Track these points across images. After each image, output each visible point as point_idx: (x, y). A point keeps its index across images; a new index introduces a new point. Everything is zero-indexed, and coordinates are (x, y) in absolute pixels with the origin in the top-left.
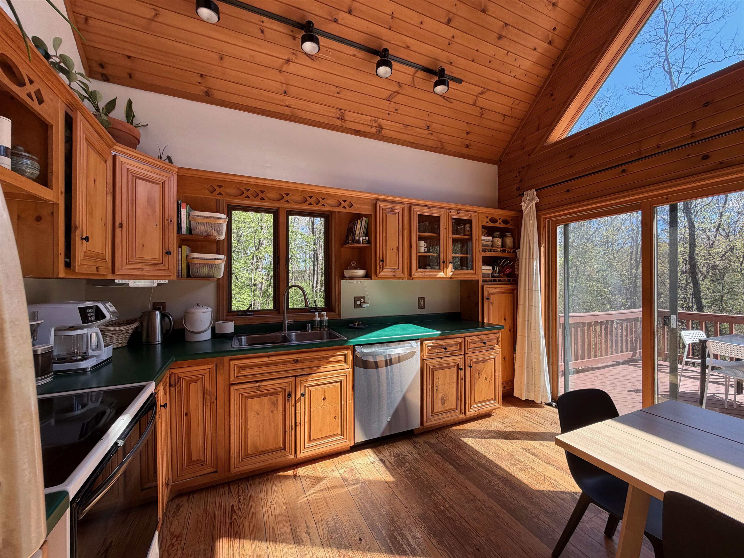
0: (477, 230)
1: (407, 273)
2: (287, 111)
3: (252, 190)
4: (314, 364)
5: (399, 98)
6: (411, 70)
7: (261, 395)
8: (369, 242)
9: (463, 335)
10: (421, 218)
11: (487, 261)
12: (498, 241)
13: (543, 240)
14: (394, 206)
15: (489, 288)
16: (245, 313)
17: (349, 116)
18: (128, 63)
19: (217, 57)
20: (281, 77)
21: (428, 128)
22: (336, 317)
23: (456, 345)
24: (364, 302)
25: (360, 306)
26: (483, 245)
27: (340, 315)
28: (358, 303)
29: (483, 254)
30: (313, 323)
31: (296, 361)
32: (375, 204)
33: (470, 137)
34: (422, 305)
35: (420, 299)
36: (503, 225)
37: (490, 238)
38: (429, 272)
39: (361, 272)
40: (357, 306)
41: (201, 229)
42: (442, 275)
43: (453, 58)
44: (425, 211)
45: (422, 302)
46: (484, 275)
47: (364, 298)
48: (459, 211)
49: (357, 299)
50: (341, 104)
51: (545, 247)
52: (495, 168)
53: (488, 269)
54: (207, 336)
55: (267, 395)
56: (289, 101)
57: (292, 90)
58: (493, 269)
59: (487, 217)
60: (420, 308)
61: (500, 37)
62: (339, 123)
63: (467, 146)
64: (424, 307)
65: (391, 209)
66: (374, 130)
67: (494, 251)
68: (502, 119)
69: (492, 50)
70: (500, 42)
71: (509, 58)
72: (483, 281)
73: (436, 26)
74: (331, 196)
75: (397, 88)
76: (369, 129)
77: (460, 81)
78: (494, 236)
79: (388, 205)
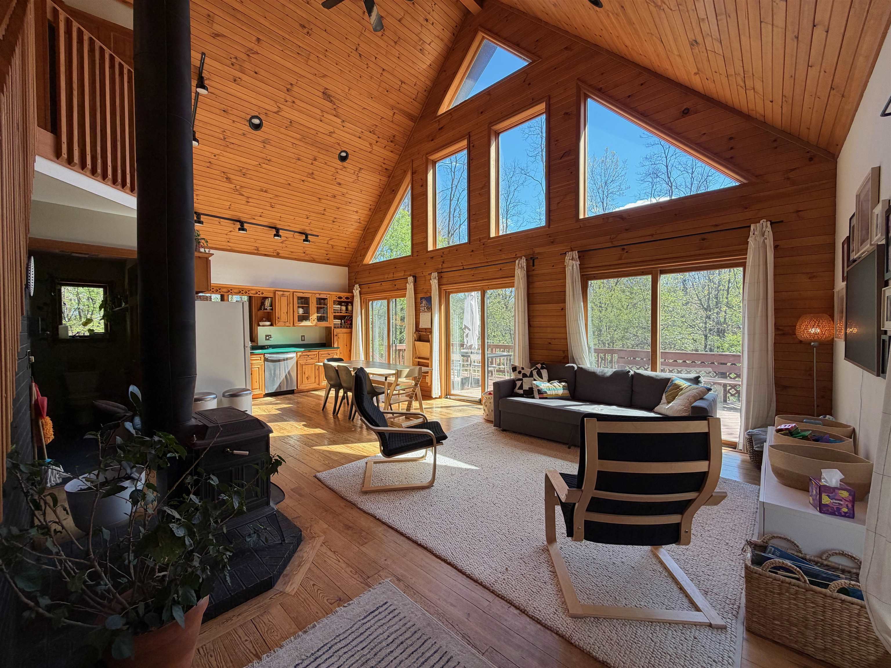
0: (330, 303)
1: (292, 324)
2: (229, 248)
3: (215, 288)
5: (287, 242)
6: (293, 233)
8: (272, 309)
9: (318, 351)
10: (300, 298)
11: (335, 317)
12: (344, 308)
13: (363, 307)
14: (285, 293)
15: (337, 331)
17: (260, 249)
20: (227, 236)
21: (304, 253)
22: (256, 345)
23: (314, 355)
24: (271, 338)
25: (268, 339)
26: (334, 310)
27: (257, 343)
28: (267, 338)
29: (334, 314)
32: (275, 292)
33: (328, 256)
34: (303, 339)
35: (302, 336)
36: (345, 300)
37: (339, 306)
38: (303, 323)
39: (268, 323)
40: (266, 339)
43: (312, 229)
44: (301, 295)
45: (303, 338)
46: (335, 324)
47: (270, 335)
48: (320, 294)
49: (266, 336)
50: (257, 245)
51: (363, 311)
52: (346, 269)
53: (338, 322)
56: (229, 244)
57: (232, 241)
58: (342, 321)
59: (336, 297)
60: (302, 340)
61: (334, 222)
62: (256, 252)
63: (328, 259)
64: (304, 340)
65: (283, 294)
66: (275, 254)
67: (341, 312)
68: (344, 249)
69: (331, 226)
70: (334, 223)
71: (341, 228)
72: (334, 327)
73: (301, 219)
74: (252, 290)
75: (286, 239)
76: (272, 254)
77: (318, 236)
78: (341, 305)
79: (282, 293)
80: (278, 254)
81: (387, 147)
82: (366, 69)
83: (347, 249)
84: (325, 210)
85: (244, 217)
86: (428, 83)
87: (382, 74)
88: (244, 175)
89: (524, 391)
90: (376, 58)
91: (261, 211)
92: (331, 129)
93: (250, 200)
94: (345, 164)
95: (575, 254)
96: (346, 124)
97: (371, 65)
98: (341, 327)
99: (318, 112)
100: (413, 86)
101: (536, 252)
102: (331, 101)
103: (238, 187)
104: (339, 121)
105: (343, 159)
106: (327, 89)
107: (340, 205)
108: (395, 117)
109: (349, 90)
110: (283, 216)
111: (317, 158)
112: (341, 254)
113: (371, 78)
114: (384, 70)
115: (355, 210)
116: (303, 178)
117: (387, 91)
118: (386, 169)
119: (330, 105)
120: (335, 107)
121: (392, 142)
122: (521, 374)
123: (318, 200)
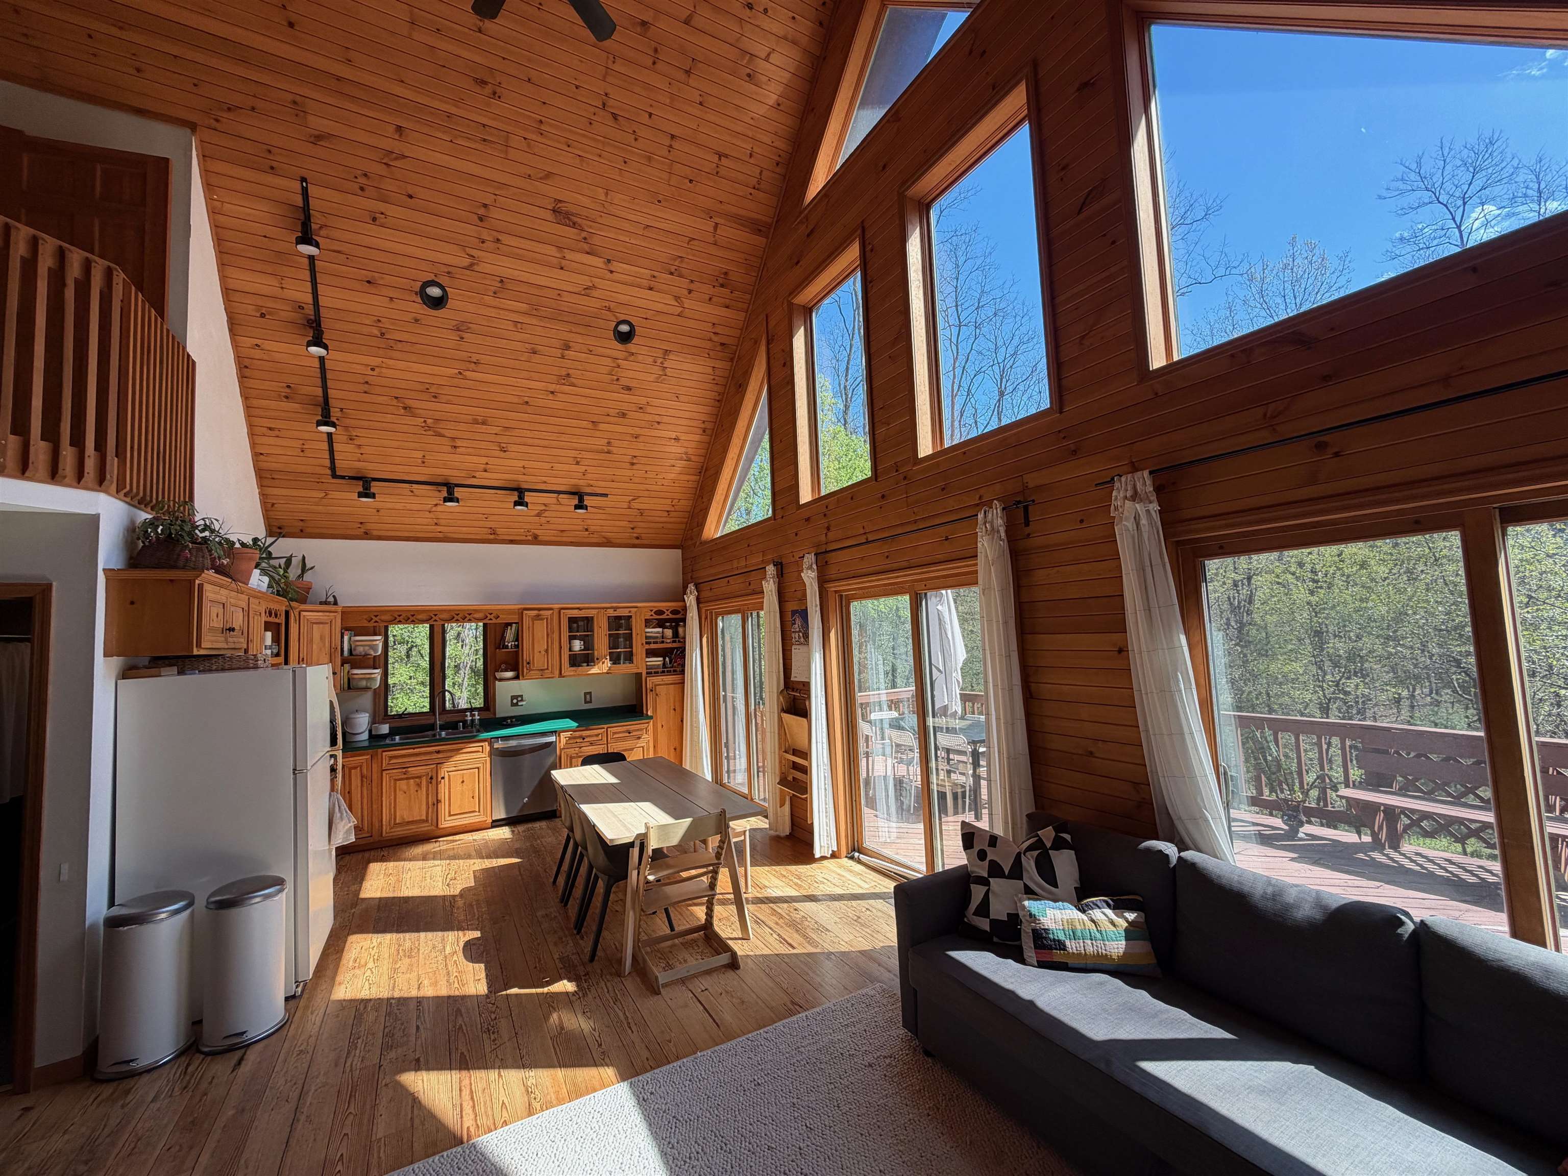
0: (637, 625)
1: (557, 672)
2: (441, 535)
3: (404, 615)
5: (546, 514)
6: (554, 494)
7: (407, 779)
8: (517, 646)
9: (605, 726)
10: (572, 620)
11: (651, 653)
12: (669, 633)
13: (705, 630)
14: (541, 612)
15: (651, 681)
16: (400, 716)
17: (499, 531)
18: (301, 524)
19: (375, 511)
20: (431, 515)
21: (587, 530)
22: (492, 716)
23: (597, 735)
24: (522, 700)
25: (517, 704)
26: (647, 637)
27: (495, 714)
28: (515, 701)
29: (647, 647)
30: (465, 722)
31: (438, 752)
32: (521, 612)
33: (635, 530)
34: (588, 699)
35: (586, 694)
36: (671, 616)
37: (660, 630)
38: (584, 669)
39: (510, 674)
40: (513, 705)
41: (360, 650)
42: (595, 670)
43: (591, 482)
44: (575, 613)
45: (588, 697)
46: (648, 667)
47: (521, 696)
48: (615, 609)
49: (513, 698)
50: (492, 525)
51: (707, 638)
52: (678, 553)
53: (657, 661)
54: (365, 736)
55: (413, 778)
56: (439, 529)
57: (442, 522)
58: (664, 659)
59: (651, 611)
60: (586, 702)
61: (633, 464)
62: (492, 537)
63: (637, 538)
64: (590, 702)
65: (538, 616)
66: (530, 538)
67: (663, 642)
68: (666, 514)
69: (630, 473)
70: (635, 467)
71: (650, 475)
72: (647, 673)
73: (567, 467)
74: (476, 611)
75: (544, 508)
76: (524, 538)
77: (606, 495)
78: (663, 627)
79: (535, 613)
80: (536, 538)
81: (714, 299)
82: (633, 143)
83: (672, 514)
84: (609, 443)
85: (454, 476)
86: (779, 144)
87: (671, 146)
88: (435, 397)
89: (994, 923)
90: (650, 115)
91: (484, 460)
92: (586, 281)
93: (459, 443)
94: (631, 347)
95: (1144, 481)
96: (615, 266)
97: (642, 132)
98: (663, 672)
99: (552, 251)
100: (747, 159)
101: (1031, 485)
102: (574, 225)
103: (429, 421)
104: (598, 262)
105: (625, 338)
106: (560, 201)
107: (637, 431)
108: (718, 232)
109: (607, 194)
110: (526, 464)
111: (571, 344)
112: (662, 525)
113: (649, 159)
114: (673, 137)
115: (673, 435)
116: (552, 387)
117: (691, 181)
118: (722, 344)
119: (571, 232)
120: (584, 234)
121: (722, 286)
122: (986, 863)
123: (590, 426)
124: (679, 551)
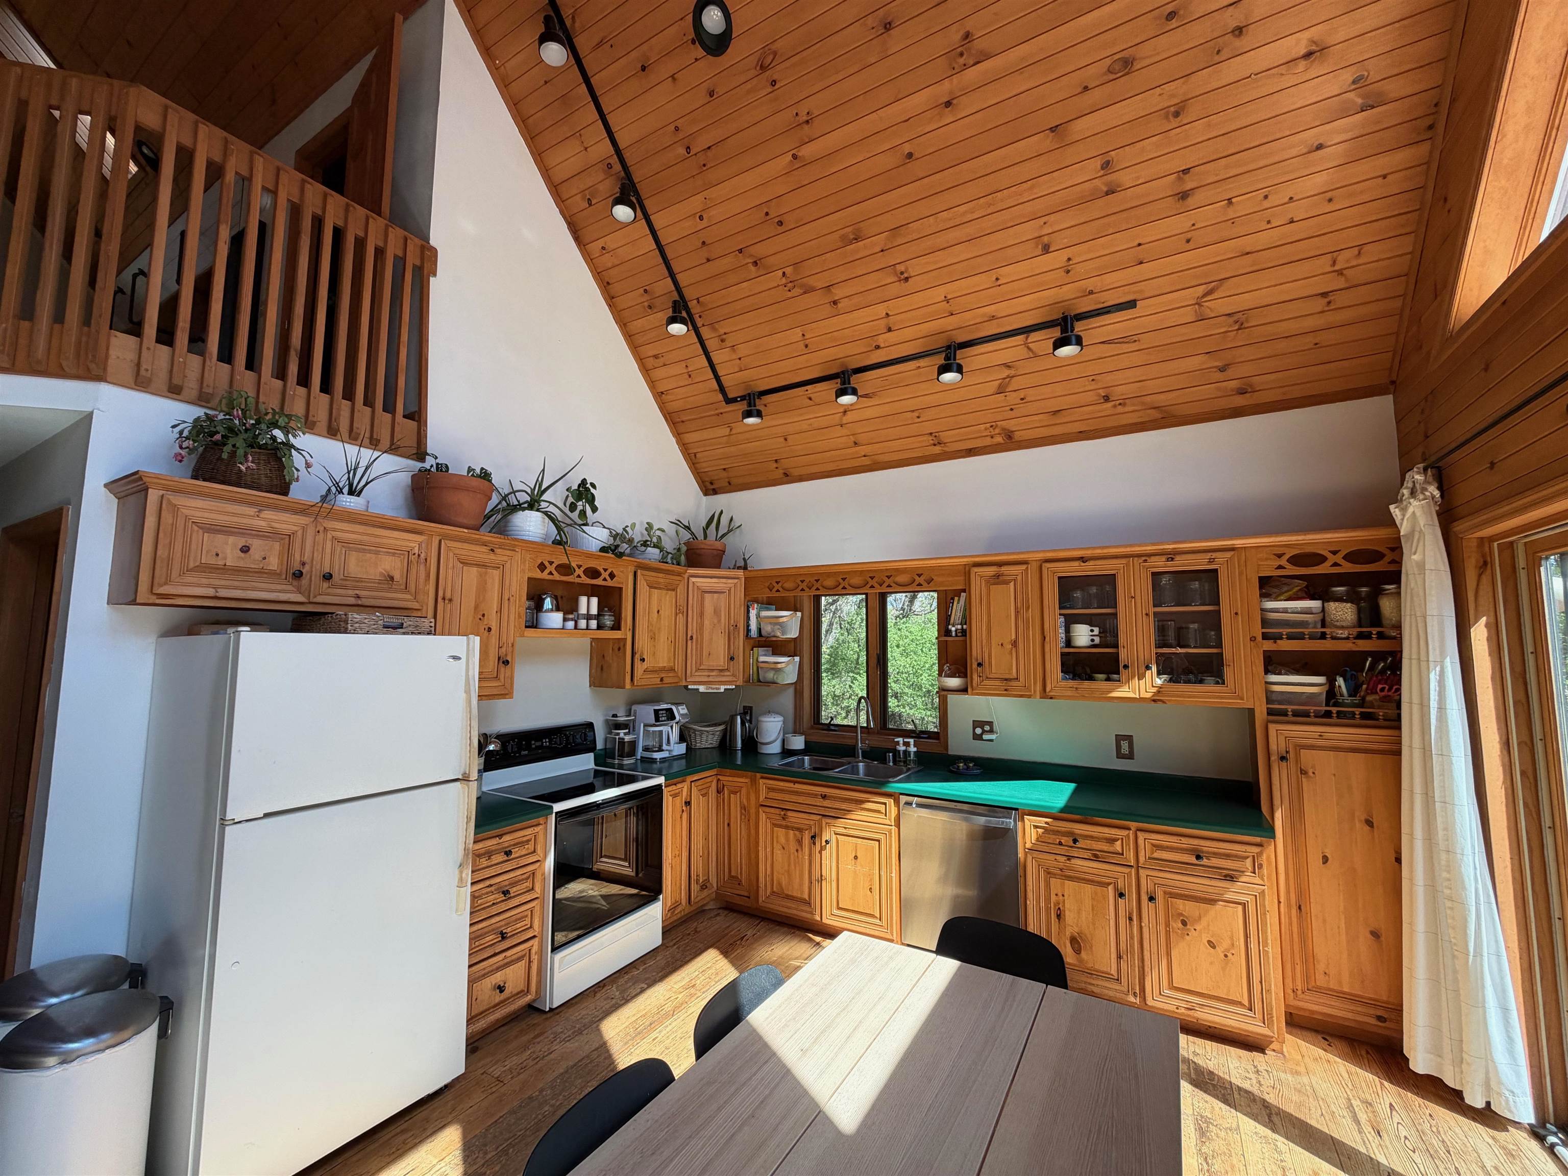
1: (1040, 687)
2: (866, 461)
4: (844, 806)
6: (1020, 338)
7: (787, 827)
8: (964, 632)
9: (1133, 825)
10: (1067, 585)
11: (1283, 663)
12: (1342, 610)
14: (1003, 569)
15: (1292, 732)
16: (829, 727)
17: (946, 436)
19: (782, 439)
20: (844, 431)
21: (1107, 399)
22: (940, 750)
23: (1112, 841)
24: (991, 731)
25: (982, 737)
26: (1268, 623)
27: (946, 748)
28: (979, 731)
29: (1269, 645)
30: (896, 752)
31: (824, 797)
33: (1230, 373)
34: (1126, 751)
35: (1119, 738)
36: (1348, 568)
37: (1315, 604)
38: (1098, 686)
41: (767, 629)
42: (1125, 692)
43: (1089, 284)
44: (1075, 569)
45: (1125, 745)
47: (990, 723)
48: (1171, 556)
49: (977, 724)
50: (929, 427)
52: (1381, 405)
53: (1304, 683)
54: (776, 748)
55: (793, 828)
56: (862, 450)
57: (861, 438)
58: (1331, 682)
59: (1280, 556)
60: (1120, 755)
61: (1184, 196)
62: (937, 449)
63: (1242, 392)
64: (1130, 756)
65: (998, 576)
66: (999, 439)
67: (1323, 636)
68: (1321, 303)
69: (1180, 223)
70: (1191, 202)
71: (1242, 206)
72: (1270, 712)
73: (1023, 269)
75: (1006, 372)
76: (988, 441)
77: (1132, 304)
78: (1325, 596)
79: (992, 570)
80: (1010, 437)
83: (1340, 300)
84: (1106, 165)
85: (854, 354)
88: (780, 223)
91: (881, 310)
93: (838, 293)
98: (1328, 714)
103: (789, 271)
107: (1179, 89)
110: (952, 289)
112: (1309, 340)
115: (1298, 45)
116: (943, 90)
124: (1386, 403)
